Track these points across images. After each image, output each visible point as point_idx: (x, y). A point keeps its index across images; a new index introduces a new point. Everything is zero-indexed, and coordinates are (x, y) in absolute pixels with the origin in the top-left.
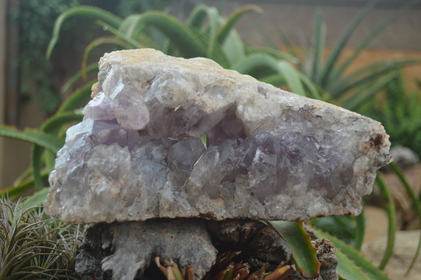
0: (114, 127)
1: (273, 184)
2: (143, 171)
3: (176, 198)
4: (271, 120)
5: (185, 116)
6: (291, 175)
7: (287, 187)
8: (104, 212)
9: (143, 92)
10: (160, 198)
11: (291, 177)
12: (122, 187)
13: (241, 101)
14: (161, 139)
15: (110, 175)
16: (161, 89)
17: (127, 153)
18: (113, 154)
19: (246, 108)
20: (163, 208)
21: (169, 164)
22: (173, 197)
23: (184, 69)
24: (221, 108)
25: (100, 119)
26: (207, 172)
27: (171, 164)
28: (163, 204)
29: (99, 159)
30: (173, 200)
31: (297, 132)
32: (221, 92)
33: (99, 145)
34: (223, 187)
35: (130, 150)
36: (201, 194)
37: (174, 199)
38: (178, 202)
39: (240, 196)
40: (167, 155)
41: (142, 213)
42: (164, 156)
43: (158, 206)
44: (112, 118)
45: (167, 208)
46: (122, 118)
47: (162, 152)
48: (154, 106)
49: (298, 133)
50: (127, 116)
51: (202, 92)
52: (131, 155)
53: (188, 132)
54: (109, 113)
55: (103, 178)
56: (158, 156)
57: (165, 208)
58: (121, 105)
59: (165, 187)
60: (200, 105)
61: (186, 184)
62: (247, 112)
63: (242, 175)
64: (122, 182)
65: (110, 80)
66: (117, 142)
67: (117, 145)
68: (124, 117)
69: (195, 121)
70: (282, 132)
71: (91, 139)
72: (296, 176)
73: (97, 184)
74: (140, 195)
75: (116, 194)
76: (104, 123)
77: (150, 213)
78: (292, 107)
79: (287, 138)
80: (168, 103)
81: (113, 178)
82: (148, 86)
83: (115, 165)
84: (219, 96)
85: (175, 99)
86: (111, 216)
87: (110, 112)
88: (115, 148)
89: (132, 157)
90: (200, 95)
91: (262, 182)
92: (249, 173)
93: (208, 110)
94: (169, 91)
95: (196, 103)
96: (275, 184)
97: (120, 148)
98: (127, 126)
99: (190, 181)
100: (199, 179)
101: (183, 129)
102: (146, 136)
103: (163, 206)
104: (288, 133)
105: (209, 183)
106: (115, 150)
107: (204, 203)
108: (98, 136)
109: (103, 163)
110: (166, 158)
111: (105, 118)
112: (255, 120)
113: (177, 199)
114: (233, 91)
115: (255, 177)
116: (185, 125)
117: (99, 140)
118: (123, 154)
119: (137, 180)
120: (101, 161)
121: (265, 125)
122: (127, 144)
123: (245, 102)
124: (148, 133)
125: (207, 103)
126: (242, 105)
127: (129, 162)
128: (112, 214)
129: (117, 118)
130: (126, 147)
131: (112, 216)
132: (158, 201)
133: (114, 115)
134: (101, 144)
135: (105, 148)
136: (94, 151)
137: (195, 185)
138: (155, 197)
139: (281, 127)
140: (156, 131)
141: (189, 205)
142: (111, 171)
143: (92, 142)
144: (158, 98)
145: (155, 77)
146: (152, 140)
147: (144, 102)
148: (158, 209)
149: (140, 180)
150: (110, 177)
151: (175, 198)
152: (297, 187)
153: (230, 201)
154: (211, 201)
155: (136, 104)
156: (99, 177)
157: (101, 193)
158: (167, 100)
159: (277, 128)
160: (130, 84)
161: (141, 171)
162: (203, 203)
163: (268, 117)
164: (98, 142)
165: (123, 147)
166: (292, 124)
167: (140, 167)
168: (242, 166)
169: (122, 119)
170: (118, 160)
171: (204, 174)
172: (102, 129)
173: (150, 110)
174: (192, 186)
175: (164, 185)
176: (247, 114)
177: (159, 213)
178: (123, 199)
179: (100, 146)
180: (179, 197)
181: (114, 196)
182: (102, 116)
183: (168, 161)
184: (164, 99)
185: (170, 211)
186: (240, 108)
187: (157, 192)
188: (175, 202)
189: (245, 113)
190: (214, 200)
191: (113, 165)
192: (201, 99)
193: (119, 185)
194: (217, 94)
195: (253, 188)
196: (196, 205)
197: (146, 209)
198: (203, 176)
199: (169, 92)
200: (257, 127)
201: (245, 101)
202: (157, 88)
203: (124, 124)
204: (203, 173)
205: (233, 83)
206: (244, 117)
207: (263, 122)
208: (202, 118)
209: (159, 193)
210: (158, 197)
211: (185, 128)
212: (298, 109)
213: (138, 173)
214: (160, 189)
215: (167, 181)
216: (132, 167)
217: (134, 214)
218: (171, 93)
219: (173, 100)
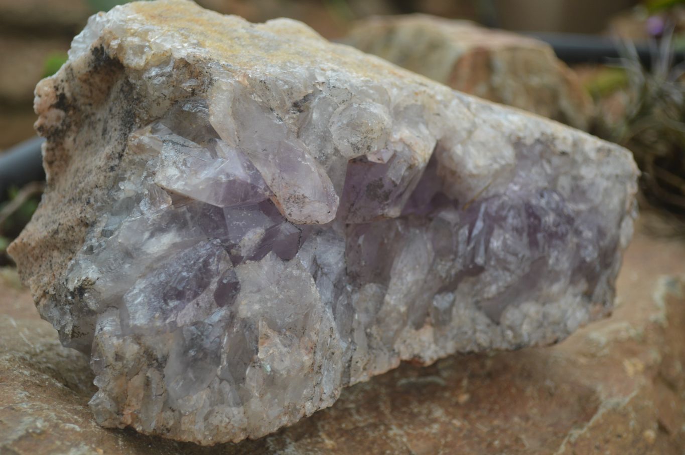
5: (390, 179)
7: (540, 289)
12: (315, 349)
19: (466, 148)
20: (358, 369)
36: (404, 324)
37: (368, 345)
38: (373, 349)
42: (346, 262)
43: (349, 366)
46: (292, 200)
50: (304, 197)
57: (362, 367)
59: (354, 325)
63: (470, 278)
64: (315, 338)
66: (274, 252)
68: (298, 198)
72: (557, 269)
74: (333, 354)
76: (246, 213)
78: (524, 139)
81: (296, 333)
93: (420, 162)
97: (282, 262)
99: (388, 304)
100: (403, 297)
101: (382, 205)
103: (359, 364)
107: (408, 341)
111: (251, 202)
115: (496, 281)
116: (387, 198)
121: (499, 180)
122: (296, 254)
123: (465, 137)
132: (351, 357)
137: (398, 311)
141: (386, 351)
145: (307, 96)
148: (349, 371)
150: (288, 333)
152: (556, 288)
154: (417, 333)
158: (360, 150)
162: (405, 341)
165: (286, 260)
168: (478, 264)
169: (294, 202)
174: (391, 312)
176: (471, 161)
177: (350, 379)
180: (372, 339)
183: (348, 272)
188: (370, 351)
189: (467, 159)
193: (311, 346)
194: (418, 123)
196: (396, 346)
198: (410, 290)
199: (365, 135)
204: (410, 285)
207: (497, 175)
210: (352, 349)
211: (386, 203)
212: (533, 142)
214: (351, 332)
218: (369, 136)
219: (372, 149)
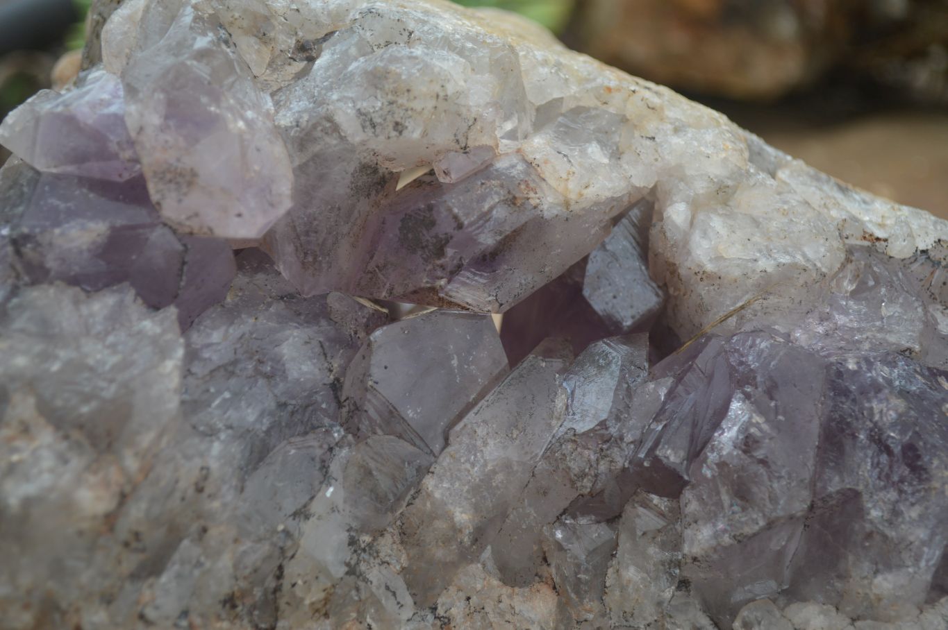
0: (127, 215)
1: (780, 554)
2: (230, 427)
3: (357, 564)
4: (801, 281)
5: (450, 210)
6: (868, 527)
7: (843, 577)
8: (29, 592)
9: (275, 88)
10: (289, 554)
11: (869, 536)
12: (127, 489)
13: (682, 185)
14: (324, 296)
15: (81, 427)
16: (357, 79)
17: (169, 336)
18: (107, 333)
19: (701, 216)
20: (296, 603)
21: (345, 410)
22: (347, 555)
23: (460, 20)
24: (597, 204)
25: (70, 169)
26: (507, 466)
27: (357, 409)
28: (300, 582)
29: (38, 348)
30: (346, 569)
31: (903, 348)
32: (603, 138)
33: (51, 283)
34: (566, 539)
35: (187, 324)
36: (467, 555)
37: (348, 564)
38: (366, 580)
39: (630, 590)
40: (344, 369)
41: (202, 616)
42: (331, 371)
43: (277, 590)
44: (126, 176)
45: (312, 604)
46: (169, 176)
47: (325, 355)
48: (316, 148)
49: (906, 353)
50: (194, 174)
51: (527, 125)
52: (188, 345)
53: (449, 282)
54: (113, 147)
55: (46, 437)
56: (305, 368)
57: (307, 602)
58: (171, 123)
59: (316, 507)
60: (514, 172)
61: (409, 504)
62: (705, 234)
63: (656, 499)
64: (132, 463)
65: (140, 14)
66: (133, 285)
67: (130, 295)
68: (181, 175)
69: (488, 240)
70: (842, 339)
71: (18, 253)
72: (891, 534)
73: (15, 458)
74: (205, 530)
75: (94, 517)
76: (85, 190)
77: (237, 616)
78: (886, 240)
79: (864, 367)
80: (382, 144)
81: (94, 440)
82: (299, 66)
83: (111, 381)
84: (595, 151)
85: (414, 133)
86: (57, 616)
87: (118, 143)
88: (121, 305)
89: (192, 355)
90: (519, 135)
91: (742, 541)
92: (688, 494)
93: (547, 202)
94: (395, 92)
95: (501, 165)
96: (789, 557)
97: (144, 310)
98: (189, 218)
99: (429, 495)
100: (468, 492)
101: (430, 267)
102: (260, 277)
103: (298, 592)
104: (867, 346)
105: (505, 516)
106: (116, 318)
107: (474, 599)
108: (51, 244)
109: (55, 367)
110: (337, 379)
111: (95, 169)
112: (737, 273)
113: (363, 567)
114: (653, 138)
115: (711, 517)
116: (440, 252)
117: (51, 263)
118: (154, 341)
119: (198, 462)
120: (46, 357)
121: (773, 300)
122: (174, 298)
123: (701, 192)
124: (272, 263)
125: (546, 172)
126: (687, 203)
127: (175, 381)
128: (64, 605)
129: (148, 174)
130: (172, 312)
131: (64, 613)
132: (281, 568)
133: (136, 160)
134: (58, 282)
135: (76, 303)
136: (21, 307)
137: (450, 518)
138: (265, 548)
139: (841, 319)
140: (310, 259)
141: (408, 600)
142: (85, 409)
143: (19, 267)
144: (340, 118)
145: (332, 33)
146: (287, 298)
147: (277, 127)
148: (275, 601)
149: (214, 465)
150: (76, 435)
151: (353, 562)
152: (885, 583)
153: (586, 601)
154: (506, 590)
155: (241, 124)
156: (26, 430)
157: (28, 502)
158: (378, 129)
159: (823, 319)
160: (226, 42)
161: (220, 425)
162: (468, 599)
163: (794, 266)
164: (46, 272)
165: (155, 306)
166: (885, 311)
167: (219, 406)
168: (665, 461)
169: (170, 181)
170: (125, 365)
171: (494, 472)
172: (71, 214)
173: (297, 163)
174: (433, 517)
175: (312, 498)
176: (705, 244)
177: (276, 620)
178: (126, 544)
179: (52, 291)
180: (372, 560)
181: (85, 525)
182: (79, 158)
183: (343, 399)
184: (368, 123)
185: (326, 615)
186: (677, 213)
187: (281, 528)
188: (351, 579)
189: (696, 237)
190: (517, 589)
191: (103, 384)
192: (519, 151)
193: (114, 474)
194: (589, 141)
195: (695, 559)
196: (440, 601)
197: (222, 598)
198: (488, 478)
199: (390, 97)
200: (740, 304)
201: (701, 187)
202: (341, 78)
203: (172, 208)
204: (489, 467)
205: (653, 109)
206: (689, 253)
207: (767, 286)
208: (517, 233)
209: (287, 533)
210: (282, 550)
211: (439, 262)
212: (908, 253)
213: (211, 433)
214: (295, 515)
215: (329, 485)
216: (183, 402)
217: (167, 618)
218: (400, 101)
219: (405, 133)
